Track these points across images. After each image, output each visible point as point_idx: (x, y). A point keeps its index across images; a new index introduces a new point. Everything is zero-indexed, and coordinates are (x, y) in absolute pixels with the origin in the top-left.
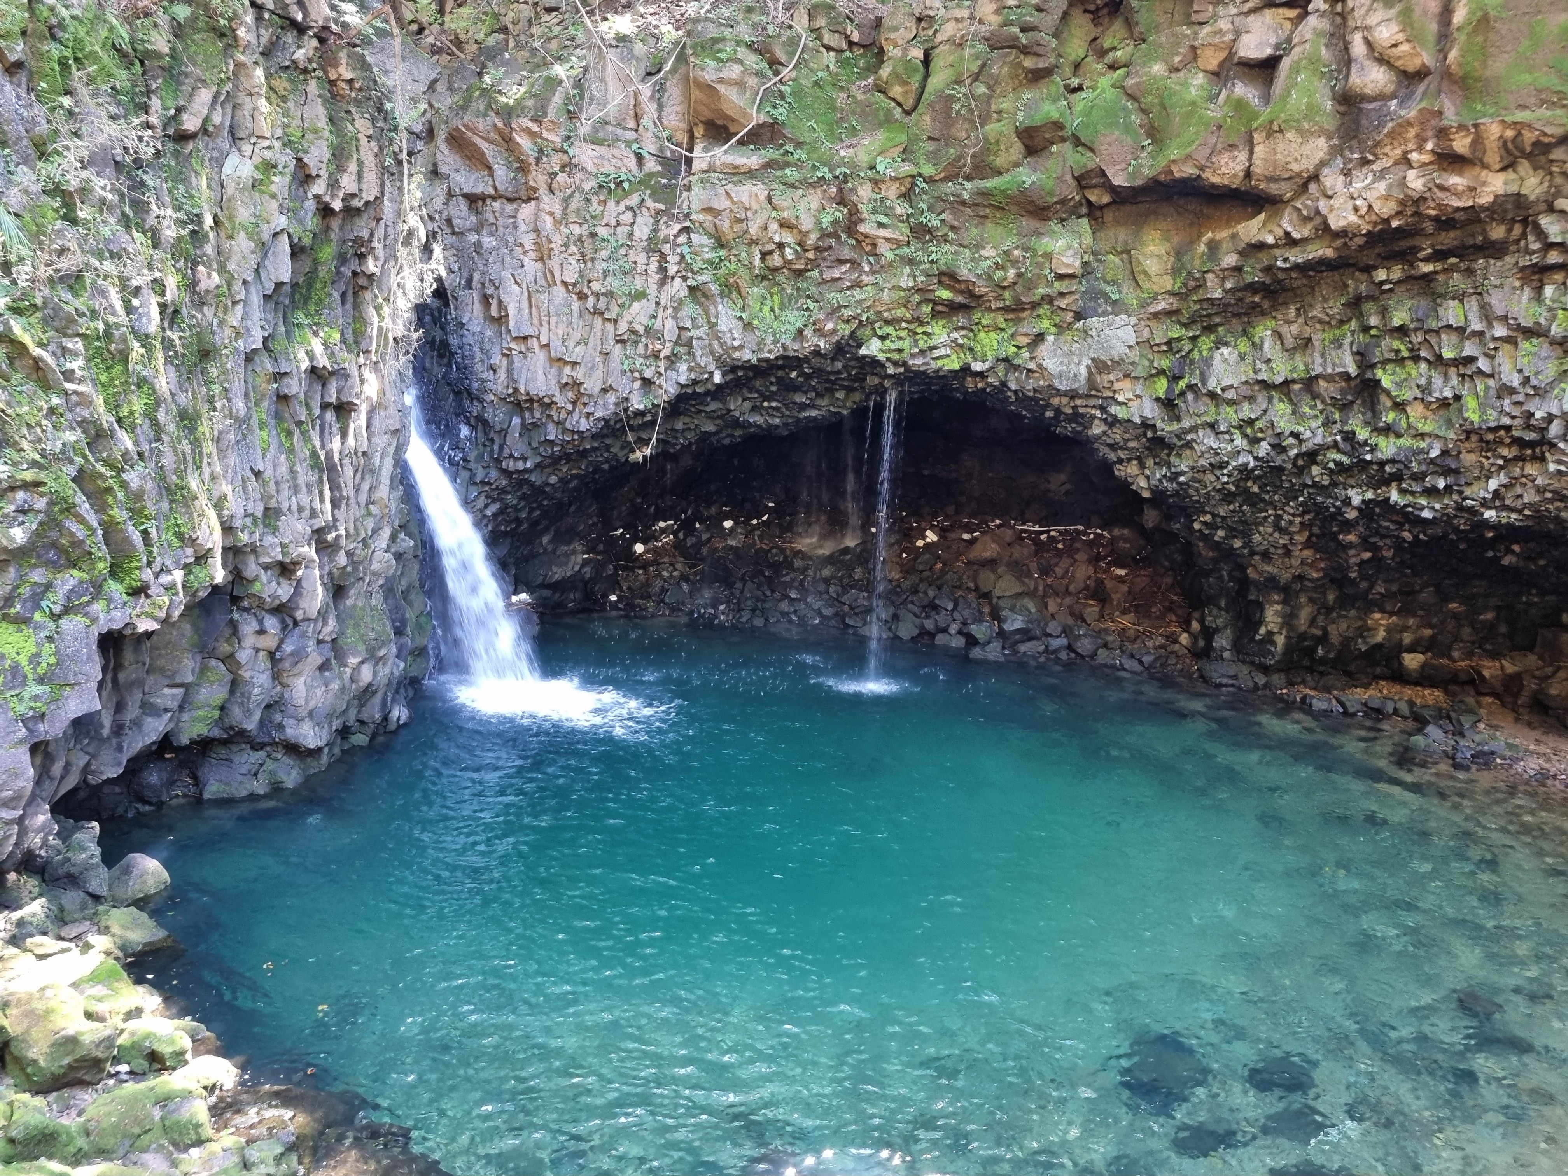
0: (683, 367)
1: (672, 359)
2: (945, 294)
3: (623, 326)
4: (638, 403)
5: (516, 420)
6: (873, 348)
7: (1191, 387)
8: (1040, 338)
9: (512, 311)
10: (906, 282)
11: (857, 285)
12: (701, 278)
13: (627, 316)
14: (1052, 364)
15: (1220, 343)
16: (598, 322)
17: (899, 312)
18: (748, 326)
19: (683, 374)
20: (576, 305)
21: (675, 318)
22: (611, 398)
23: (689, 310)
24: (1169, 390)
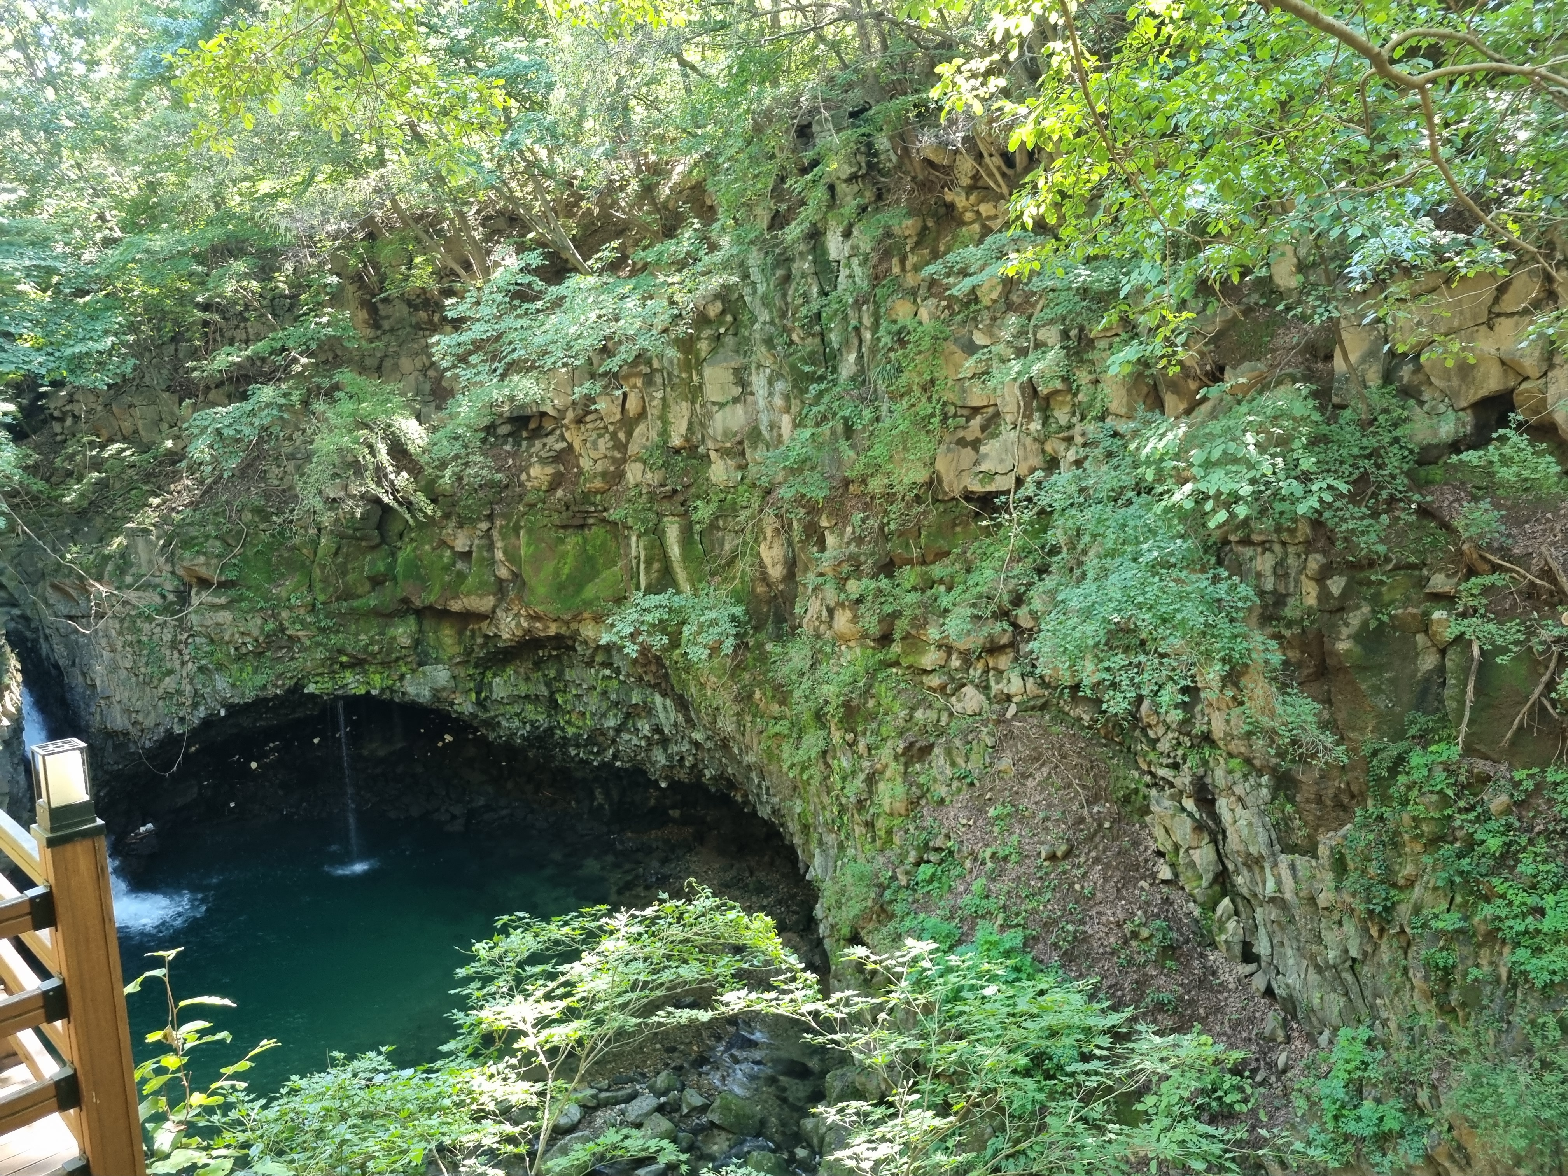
0: (202, 708)
1: (195, 706)
2: (344, 659)
3: (161, 691)
4: (178, 730)
5: (110, 743)
6: (311, 688)
7: (487, 697)
8: (402, 677)
9: (98, 683)
10: (319, 656)
11: (292, 659)
12: (203, 662)
13: (162, 686)
14: (411, 690)
15: (495, 675)
16: (148, 689)
17: (320, 671)
18: (234, 686)
19: (202, 712)
20: (134, 679)
21: (191, 683)
22: (162, 729)
23: (200, 679)
24: (478, 698)
